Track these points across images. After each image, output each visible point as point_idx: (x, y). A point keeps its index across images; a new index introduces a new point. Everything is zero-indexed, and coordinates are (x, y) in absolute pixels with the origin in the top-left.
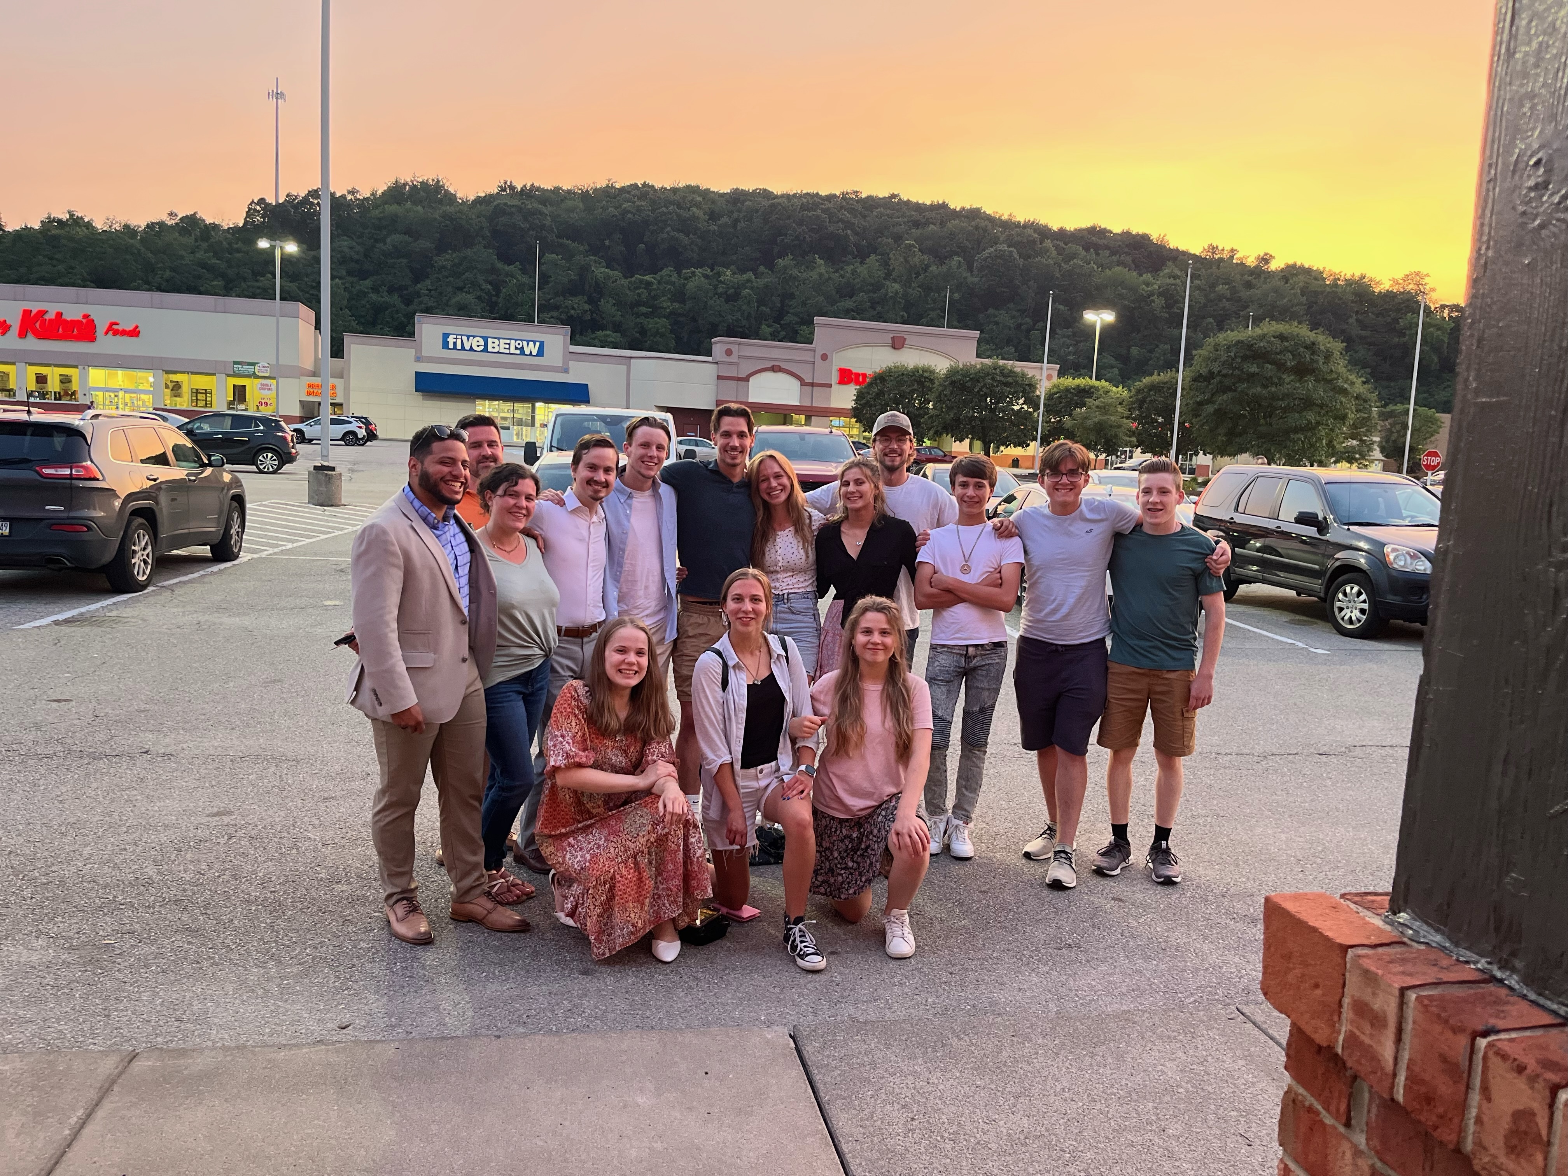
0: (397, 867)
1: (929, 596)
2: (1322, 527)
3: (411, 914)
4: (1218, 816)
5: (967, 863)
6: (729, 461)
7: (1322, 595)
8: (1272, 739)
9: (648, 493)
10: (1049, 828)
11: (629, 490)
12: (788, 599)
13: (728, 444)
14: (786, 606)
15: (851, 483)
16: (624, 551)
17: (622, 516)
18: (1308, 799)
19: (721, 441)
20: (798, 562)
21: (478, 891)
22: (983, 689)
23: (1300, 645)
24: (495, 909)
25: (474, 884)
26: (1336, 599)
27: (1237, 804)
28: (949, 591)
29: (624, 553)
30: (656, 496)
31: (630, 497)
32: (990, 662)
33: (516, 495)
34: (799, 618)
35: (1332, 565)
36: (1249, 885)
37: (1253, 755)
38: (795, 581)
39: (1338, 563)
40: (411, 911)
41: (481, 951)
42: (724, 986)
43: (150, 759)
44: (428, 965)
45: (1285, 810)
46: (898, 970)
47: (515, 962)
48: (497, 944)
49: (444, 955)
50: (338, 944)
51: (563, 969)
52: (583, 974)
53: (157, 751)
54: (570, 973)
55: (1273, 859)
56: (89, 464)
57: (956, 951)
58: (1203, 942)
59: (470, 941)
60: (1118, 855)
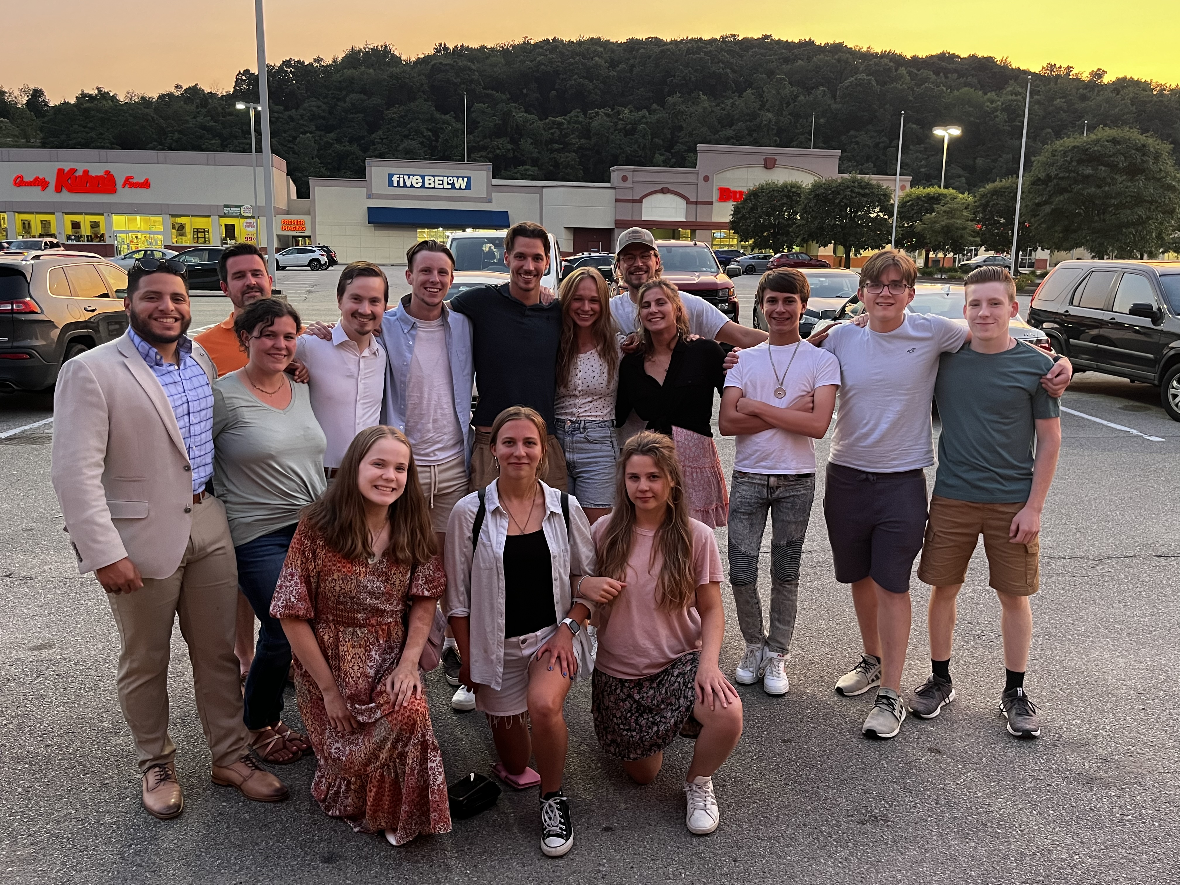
1: (733, 421)
2: (1157, 317)
3: (162, 783)
6: (522, 285)
7: (1156, 382)
8: (1108, 540)
9: (436, 322)
10: (864, 661)
11: (414, 319)
12: (584, 428)
13: (522, 267)
14: (582, 436)
15: (653, 304)
16: (405, 383)
17: (405, 348)
18: (1148, 613)
19: (514, 264)
20: (599, 386)
21: (235, 756)
22: (789, 521)
23: (1135, 432)
24: (251, 776)
25: (230, 750)
26: (1170, 386)
27: (1070, 620)
28: (755, 415)
29: (405, 385)
30: (445, 325)
31: (414, 326)
32: (795, 493)
33: (274, 335)
34: (597, 447)
35: (1167, 353)
36: (1084, 730)
37: (1088, 558)
38: (592, 407)
39: (1172, 352)
40: (162, 780)
41: (227, 828)
42: (475, 879)
43: (8, 583)
44: (163, 849)
45: (1123, 627)
46: (676, 855)
47: (257, 844)
48: (248, 817)
49: (186, 834)
50: (83, 817)
51: (306, 853)
52: (325, 862)
53: (19, 574)
54: (312, 860)
55: (1110, 693)
56: (28, 299)
57: (745, 826)
58: (1031, 812)
59: (220, 814)
60: (937, 694)
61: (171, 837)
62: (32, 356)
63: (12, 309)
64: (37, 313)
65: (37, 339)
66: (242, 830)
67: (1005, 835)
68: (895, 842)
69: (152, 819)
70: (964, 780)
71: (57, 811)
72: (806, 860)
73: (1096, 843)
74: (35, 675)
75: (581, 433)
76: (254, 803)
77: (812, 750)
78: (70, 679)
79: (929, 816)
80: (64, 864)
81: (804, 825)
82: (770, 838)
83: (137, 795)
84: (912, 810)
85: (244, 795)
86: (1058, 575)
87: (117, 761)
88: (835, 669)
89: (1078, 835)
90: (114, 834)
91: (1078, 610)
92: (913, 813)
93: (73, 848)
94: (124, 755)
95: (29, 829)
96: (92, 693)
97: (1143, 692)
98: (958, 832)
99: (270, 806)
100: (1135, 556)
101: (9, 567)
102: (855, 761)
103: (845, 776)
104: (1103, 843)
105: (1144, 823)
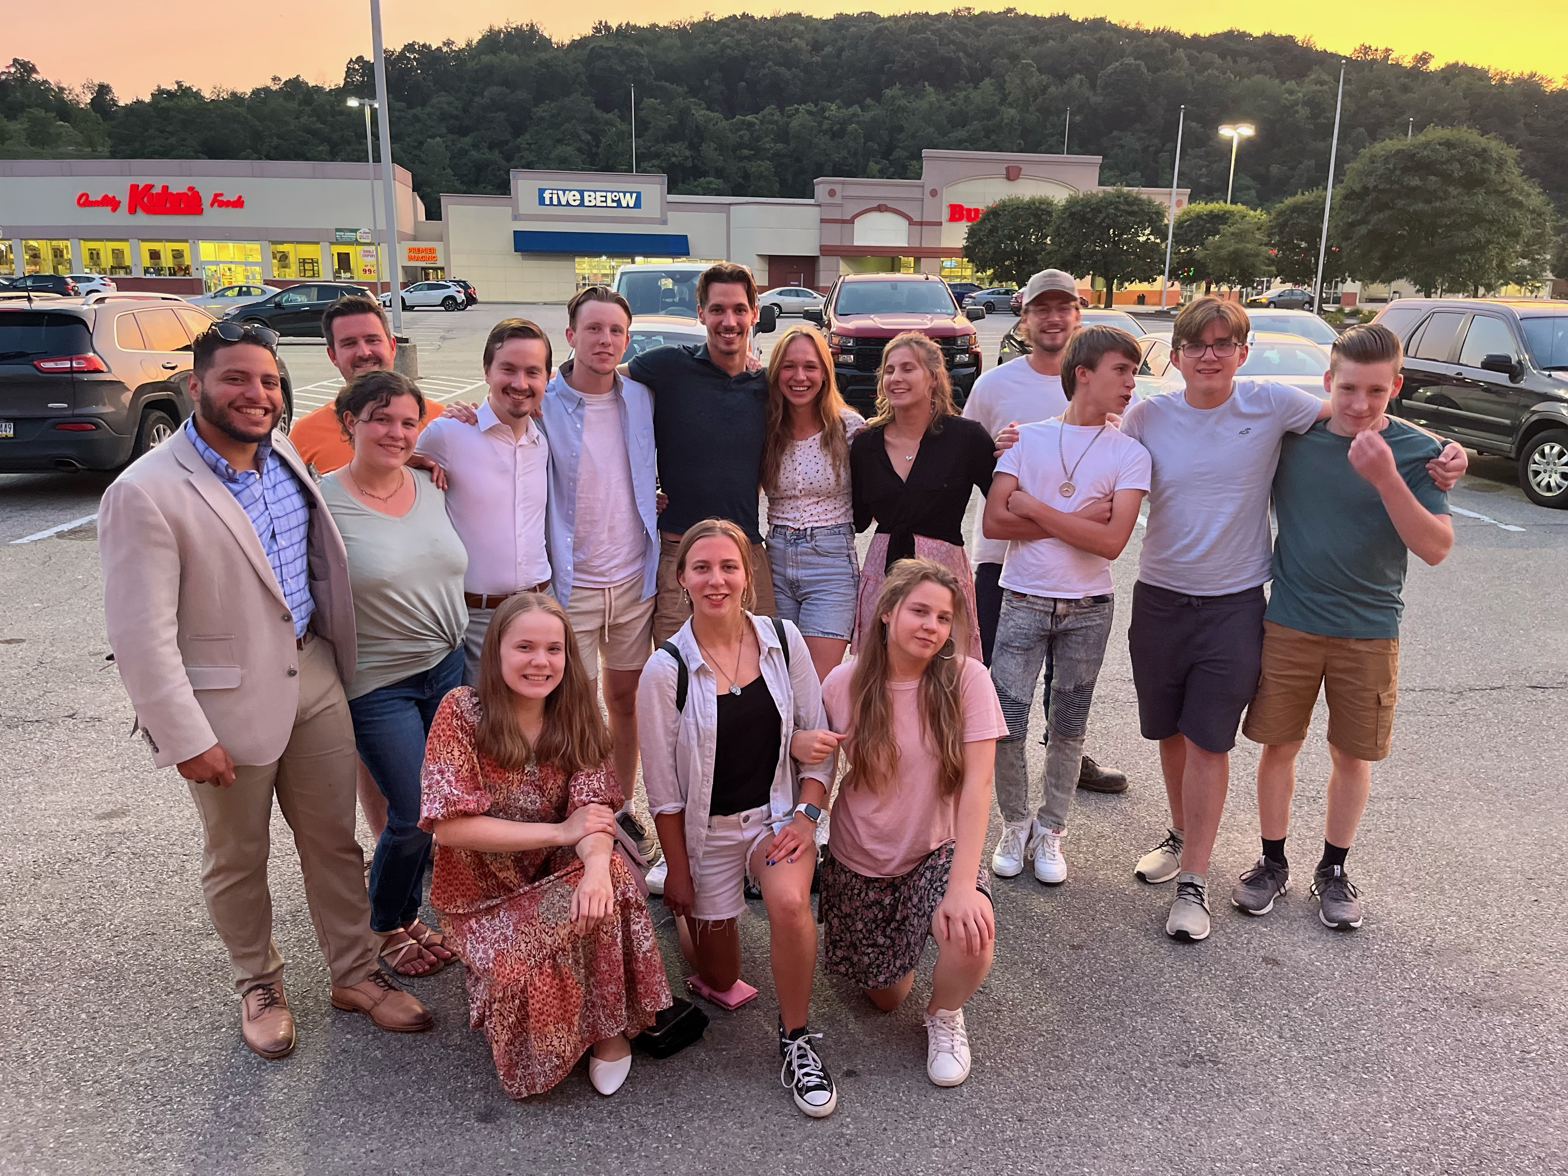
0: (244, 946)
1: (1003, 522)
2: (1515, 371)
3: (267, 1010)
4: (1405, 796)
5: (1057, 891)
6: (723, 347)
7: (1513, 455)
8: (1467, 665)
9: (607, 396)
10: (1173, 837)
11: (578, 394)
12: (812, 535)
13: (721, 322)
14: (809, 545)
15: (897, 369)
16: (574, 481)
17: (570, 432)
18: (1528, 766)
19: (711, 318)
20: (824, 485)
21: (362, 973)
22: (1079, 661)
23: (1486, 519)
24: (383, 998)
25: (355, 965)
26: (1531, 461)
27: (1429, 776)
29: (575, 484)
30: (618, 399)
31: (580, 404)
32: (1088, 623)
33: (388, 420)
34: (828, 561)
35: (1527, 419)
36: (1463, 930)
37: (1444, 690)
38: (820, 510)
39: (1535, 418)
40: (266, 1006)
41: (353, 1071)
42: (679, 1146)
43: (71, 726)
44: (270, 1102)
45: (1499, 785)
46: (942, 1112)
47: (392, 1094)
48: (379, 1056)
49: (299, 1080)
50: (165, 1055)
51: (457, 1108)
52: (482, 1121)
53: (85, 713)
54: (464, 1118)
55: (1492, 879)
56: (91, 354)
57: (1031, 1069)
58: (1405, 1049)
59: (344, 1051)
60: (1270, 883)
61: (281, 1085)
62: (98, 426)
63: (72, 366)
64: (102, 372)
65: (104, 405)
66: (372, 1073)
67: (1373, 1082)
68: (1229, 1093)
69: (255, 1058)
70: (1314, 1004)
71: (132, 1046)
72: (1114, 1119)
73: (1493, 1093)
74: (103, 854)
75: (807, 542)
76: (388, 1035)
77: (1110, 960)
78: (149, 859)
79: (1272, 1055)
80: (140, 1123)
81: (1109, 1068)
82: (1064, 1088)
83: (236, 1024)
84: (1249, 1047)
85: (376, 1024)
86: (1408, 713)
87: (210, 974)
88: (1131, 845)
89: (1468, 1080)
90: (206, 1080)
91: (1438, 763)
92: (1250, 1051)
93: (152, 1099)
94: (218, 967)
95: (95, 1072)
96: (177, 879)
97: (1533, 876)
98: (1312, 1077)
99: (408, 1038)
100: (1502, 687)
101: (72, 704)
102: (1167, 976)
103: (1157, 997)
104: (1502, 1092)
105: (1552, 1063)
